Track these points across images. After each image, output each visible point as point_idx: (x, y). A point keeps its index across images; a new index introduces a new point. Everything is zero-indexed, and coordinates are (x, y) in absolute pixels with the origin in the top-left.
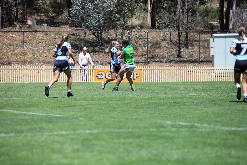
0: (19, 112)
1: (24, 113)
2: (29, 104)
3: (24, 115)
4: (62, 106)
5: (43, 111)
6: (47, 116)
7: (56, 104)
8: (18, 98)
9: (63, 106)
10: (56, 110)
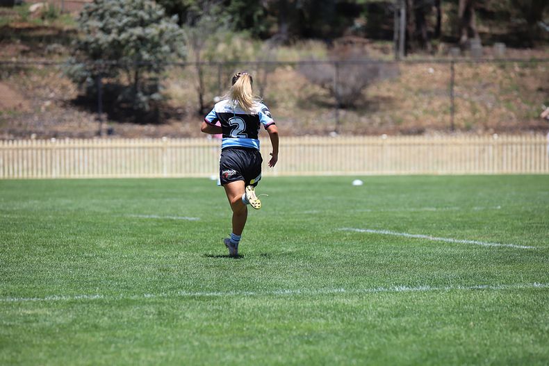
0: (439, 239)
1: (451, 240)
2: (461, 222)
3: (450, 244)
4: (535, 225)
5: (492, 237)
6: (500, 248)
7: (522, 223)
8: (437, 207)
9: (537, 227)
10: (522, 234)
